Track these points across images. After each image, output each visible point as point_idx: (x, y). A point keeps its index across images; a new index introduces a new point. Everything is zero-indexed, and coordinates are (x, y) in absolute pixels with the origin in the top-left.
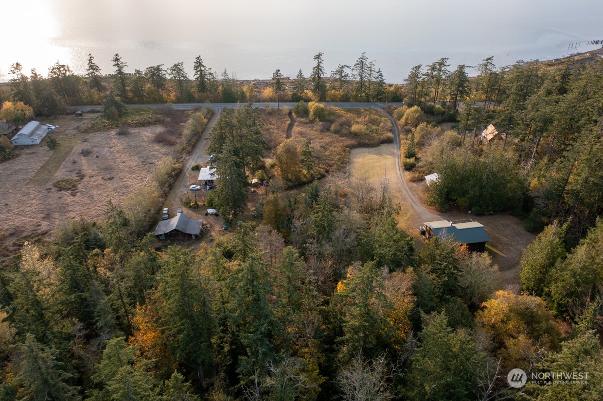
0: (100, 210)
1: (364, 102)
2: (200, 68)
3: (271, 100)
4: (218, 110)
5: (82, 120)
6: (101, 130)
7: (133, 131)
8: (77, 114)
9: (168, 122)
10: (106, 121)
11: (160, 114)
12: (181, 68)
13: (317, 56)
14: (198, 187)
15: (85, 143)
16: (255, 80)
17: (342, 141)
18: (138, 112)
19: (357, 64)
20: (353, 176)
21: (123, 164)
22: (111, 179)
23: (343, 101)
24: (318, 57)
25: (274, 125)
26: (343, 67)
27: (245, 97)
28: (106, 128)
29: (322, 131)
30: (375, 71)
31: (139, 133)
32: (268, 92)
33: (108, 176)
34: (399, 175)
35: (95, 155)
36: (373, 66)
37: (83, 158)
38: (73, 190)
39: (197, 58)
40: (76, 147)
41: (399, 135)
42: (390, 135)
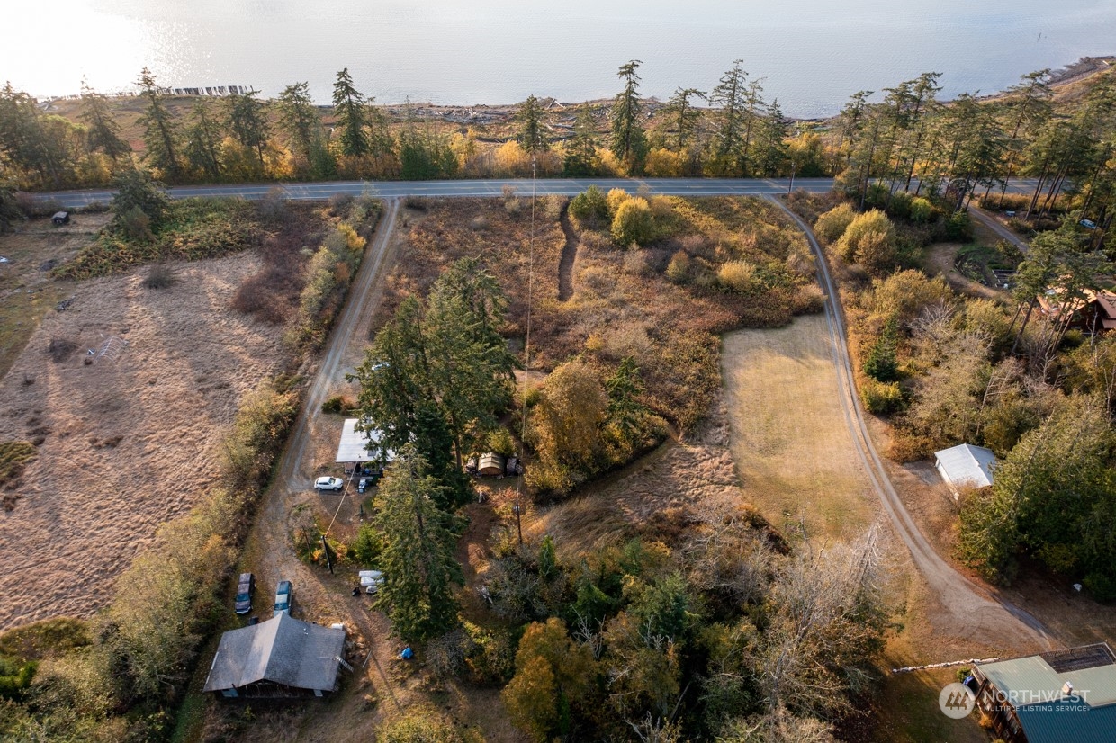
0: (72, 568)
1: (736, 177)
2: (347, 98)
3: (519, 172)
4: (393, 201)
5: (65, 238)
6: (107, 269)
7: (185, 274)
8: (55, 220)
9: (270, 244)
10: (121, 245)
11: (253, 219)
12: (304, 95)
13: (626, 67)
14: (338, 482)
15: (64, 316)
16: (477, 106)
17: (700, 312)
18: (201, 211)
19: (722, 87)
20: (739, 435)
21: (149, 388)
22: (114, 443)
23: (685, 176)
24: (629, 70)
25: (526, 253)
26: (686, 93)
27: (456, 164)
28: (121, 266)
29: (644, 274)
30: (763, 103)
31: (200, 278)
32: (509, 152)
33: (108, 434)
34: (859, 433)
35: (83, 357)
36: (758, 92)
37: (52, 367)
38: (9, 489)
39: (339, 74)
40: (38, 331)
41: (836, 289)
42: (814, 290)
